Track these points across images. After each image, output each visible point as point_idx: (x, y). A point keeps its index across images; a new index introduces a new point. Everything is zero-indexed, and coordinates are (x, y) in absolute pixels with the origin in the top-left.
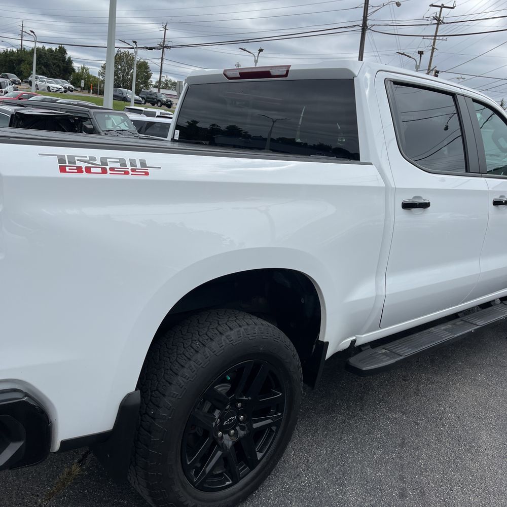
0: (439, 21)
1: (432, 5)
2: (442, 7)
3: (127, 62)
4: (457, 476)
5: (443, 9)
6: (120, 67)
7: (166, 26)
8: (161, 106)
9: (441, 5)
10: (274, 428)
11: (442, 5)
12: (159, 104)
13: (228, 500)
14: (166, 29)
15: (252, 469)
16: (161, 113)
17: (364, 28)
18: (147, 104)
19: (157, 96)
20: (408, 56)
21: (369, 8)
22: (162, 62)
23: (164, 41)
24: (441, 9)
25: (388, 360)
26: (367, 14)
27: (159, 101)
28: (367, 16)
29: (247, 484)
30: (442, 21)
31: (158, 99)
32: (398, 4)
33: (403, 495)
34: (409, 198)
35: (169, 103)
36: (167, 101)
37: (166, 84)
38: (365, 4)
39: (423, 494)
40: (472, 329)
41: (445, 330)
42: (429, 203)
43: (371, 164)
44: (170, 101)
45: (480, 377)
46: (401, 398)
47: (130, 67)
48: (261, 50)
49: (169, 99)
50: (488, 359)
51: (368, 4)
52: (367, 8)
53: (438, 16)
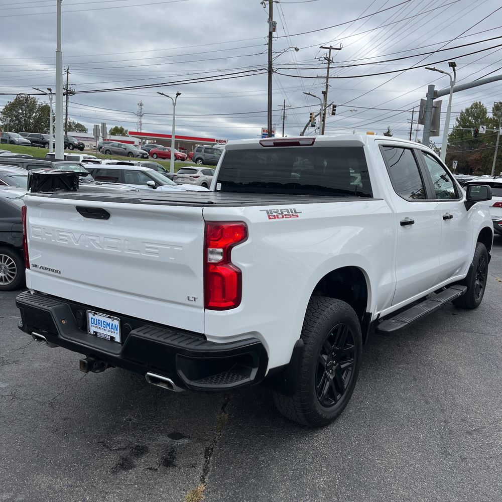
0: (329, 61)
1: (322, 47)
2: (331, 48)
3: (28, 107)
4: (454, 390)
5: (332, 50)
6: (20, 111)
7: (68, 70)
8: (73, 149)
9: (329, 47)
10: (350, 368)
11: (331, 46)
12: (71, 148)
13: (334, 412)
14: (68, 73)
15: (342, 395)
16: (84, 158)
17: (270, 71)
18: (75, 149)
19: (68, 140)
20: (313, 96)
21: (273, 54)
22: (67, 105)
23: (67, 84)
24: (330, 50)
25: (400, 325)
26: (271, 59)
27: (71, 144)
28: (271, 61)
29: (341, 404)
30: (332, 61)
31: (69, 142)
32: (297, 50)
33: (427, 403)
34: (403, 219)
35: (81, 146)
36: (79, 144)
37: (70, 126)
38: (269, 50)
39: (438, 400)
40: (439, 304)
41: (423, 306)
42: (413, 221)
43: (383, 200)
44: (83, 144)
45: (445, 339)
46: (402, 356)
47: (31, 111)
48: (178, 94)
49: (81, 142)
50: (446, 328)
51: (271, 50)
52: (271, 54)
53: (328, 56)
